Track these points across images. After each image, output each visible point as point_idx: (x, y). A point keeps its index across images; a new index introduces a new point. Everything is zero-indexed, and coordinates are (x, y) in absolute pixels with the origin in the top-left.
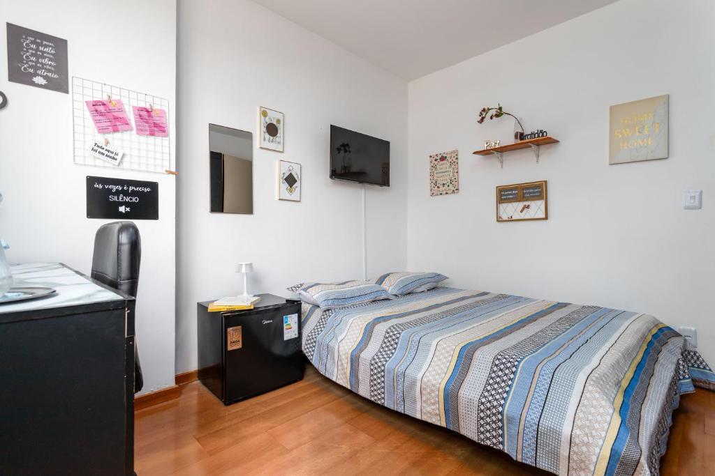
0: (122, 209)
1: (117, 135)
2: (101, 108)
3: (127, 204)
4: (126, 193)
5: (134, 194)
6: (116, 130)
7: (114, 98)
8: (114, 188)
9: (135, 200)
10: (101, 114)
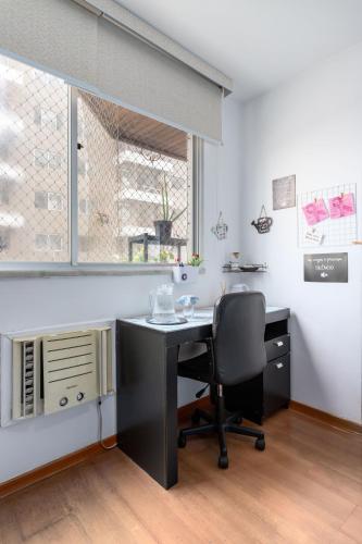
0: (323, 275)
1: (319, 224)
2: (311, 209)
3: (326, 271)
4: (325, 263)
5: (331, 263)
6: (318, 221)
7: (318, 198)
8: (319, 260)
9: (331, 268)
10: (310, 213)
